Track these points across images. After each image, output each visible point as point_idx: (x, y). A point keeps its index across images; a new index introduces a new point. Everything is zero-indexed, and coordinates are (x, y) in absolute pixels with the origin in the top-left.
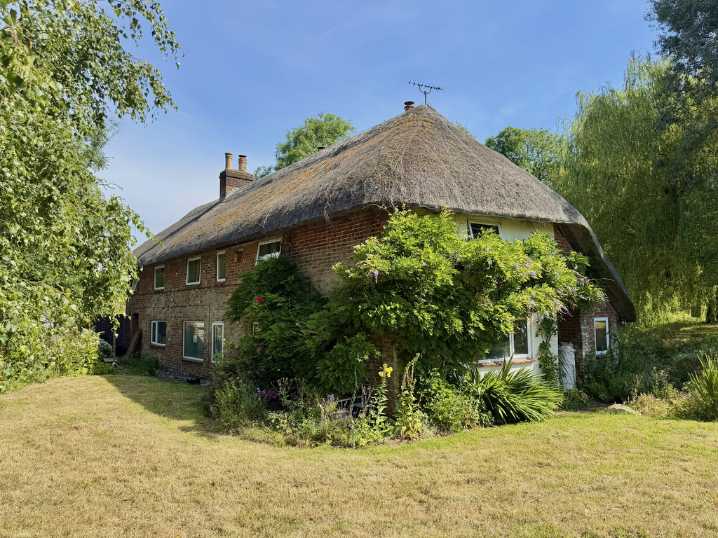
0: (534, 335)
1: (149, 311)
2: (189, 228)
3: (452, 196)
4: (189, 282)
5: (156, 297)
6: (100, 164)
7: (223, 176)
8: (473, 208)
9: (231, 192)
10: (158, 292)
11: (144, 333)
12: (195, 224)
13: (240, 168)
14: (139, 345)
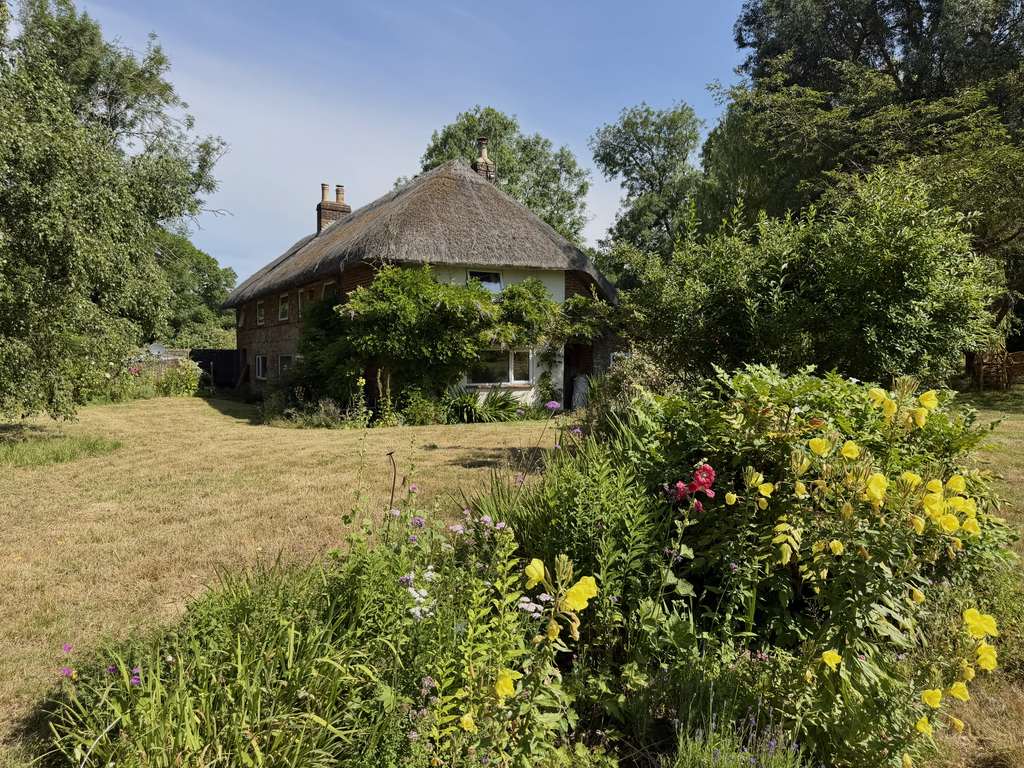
0: (535, 365)
1: (254, 346)
2: (287, 263)
3: (437, 251)
4: (282, 317)
5: (258, 331)
6: (210, 187)
7: (319, 208)
8: (457, 260)
9: (327, 226)
10: (260, 327)
11: (251, 368)
12: (292, 259)
13: (337, 199)
14: (247, 378)
